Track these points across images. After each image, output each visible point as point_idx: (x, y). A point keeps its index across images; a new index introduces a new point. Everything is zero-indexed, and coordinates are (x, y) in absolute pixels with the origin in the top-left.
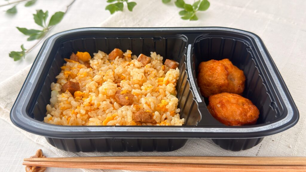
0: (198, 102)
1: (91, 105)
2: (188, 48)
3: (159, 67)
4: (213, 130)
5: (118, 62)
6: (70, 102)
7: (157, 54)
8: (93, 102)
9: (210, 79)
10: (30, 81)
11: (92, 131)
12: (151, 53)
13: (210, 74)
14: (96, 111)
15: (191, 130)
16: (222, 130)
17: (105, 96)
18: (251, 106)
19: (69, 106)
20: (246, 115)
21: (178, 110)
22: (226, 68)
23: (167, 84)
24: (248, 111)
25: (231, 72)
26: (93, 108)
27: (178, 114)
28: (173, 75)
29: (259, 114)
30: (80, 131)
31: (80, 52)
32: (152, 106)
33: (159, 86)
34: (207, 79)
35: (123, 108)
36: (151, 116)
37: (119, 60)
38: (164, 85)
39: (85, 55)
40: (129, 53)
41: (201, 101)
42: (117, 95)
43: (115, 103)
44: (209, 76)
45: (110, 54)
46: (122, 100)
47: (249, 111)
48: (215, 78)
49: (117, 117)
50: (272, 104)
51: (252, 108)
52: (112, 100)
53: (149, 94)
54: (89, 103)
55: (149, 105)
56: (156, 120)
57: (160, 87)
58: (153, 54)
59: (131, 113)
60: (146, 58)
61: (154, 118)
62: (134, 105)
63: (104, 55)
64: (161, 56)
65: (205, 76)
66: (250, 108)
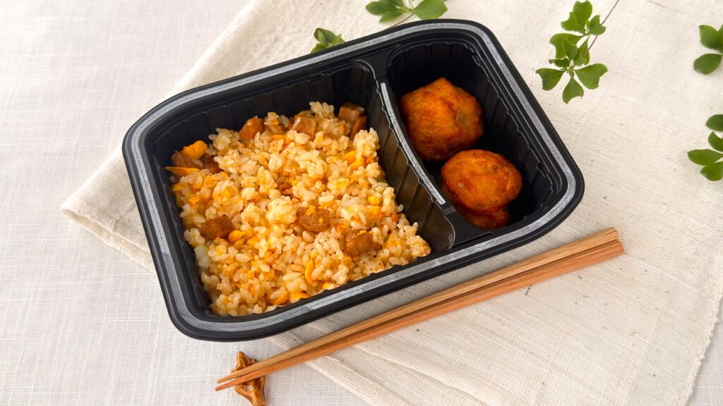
0: (441, 204)
1: (272, 251)
2: (383, 92)
3: (336, 129)
4: (477, 248)
5: (263, 142)
6: (234, 258)
7: (321, 103)
8: (273, 247)
9: (431, 132)
10: (163, 251)
11: (314, 308)
12: (311, 104)
13: (428, 123)
14: (281, 258)
15: (450, 258)
16: (489, 243)
17: (283, 226)
18: (506, 169)
19: (236, 264)
20: (504, 190)
21: (401, 208)
22: (450, 106)
23: (365, 165)
24: (506, 182)
25: (459, 109)
26: (276, 255)
27: (403, 215)
28: (371, 146)
29: (521, 179)
30: (297, 314)
31: (187, 145)
32: (363, 218)
33: (354, 171)
34: (425, 133)
35: (320, 237)
36: (370, 238)
37: (262, 138)
38: (361, 168)
39: (197, 148)
40: (272, 118)
41: (444, 202)
42: (302, 218)
43: (304, 234)
44: (428, 127)
45: (240, 132)
46: (314, 225)
47: (508, 180)
48: (438, 129)
49: (319, 257)
50: (541, 165)
51: (511, 173)
52: (296, 229)
53: (346, 196)
54: (269, 250)
55: (359, 220)
56: (379, 242)
57: (357, 173)
58: (316, 107)
59: (336, 242)
60: (309, 122)
61: (375, 239)
62: (336, 229)
63: (231, 136)
64: (329, 104)
65: (421, 128)
66: (507, 174)
